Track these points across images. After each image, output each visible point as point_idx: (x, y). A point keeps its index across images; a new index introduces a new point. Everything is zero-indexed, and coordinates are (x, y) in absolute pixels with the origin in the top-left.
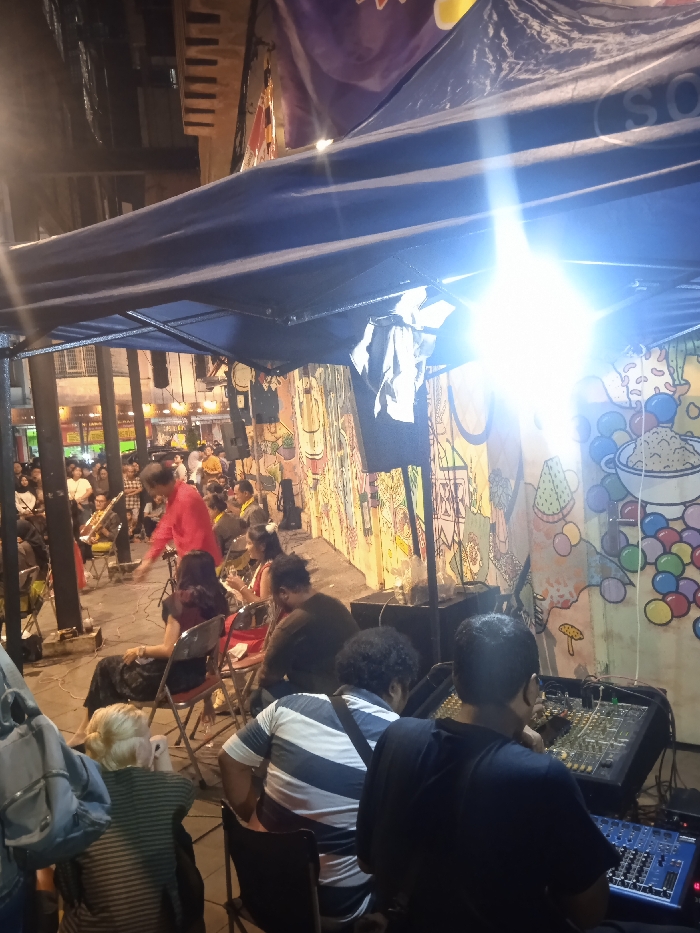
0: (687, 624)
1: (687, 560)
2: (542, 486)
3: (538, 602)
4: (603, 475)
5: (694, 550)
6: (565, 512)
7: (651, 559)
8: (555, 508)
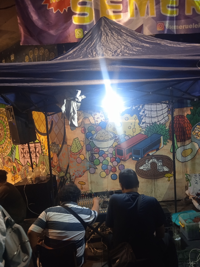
1: (109, 161)
2: (73, 145)
4: (89, 142)
5: (111, 158)
6: (80, 152)
7: (101, 162)
8: (77, 151)
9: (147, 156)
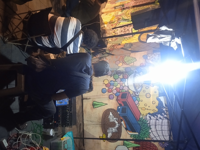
0: (104, 87)
1: (117, 87)
2: (130, 57)
3: (105, 58)
4: (133, 70)
5: (119, 88)
6: (125, 63)
7: (116, 80)
8: (125, 61)
9: (121, 119)
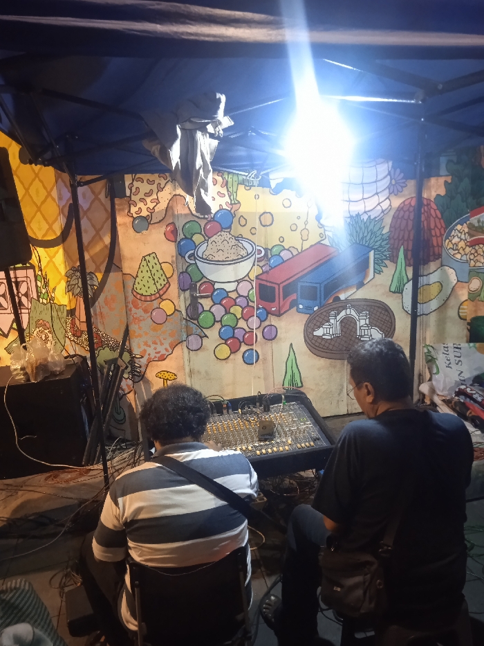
0: (239, 355)
1: (239, 316)
2: (140, 275)
3: (137, 360)
4: (187, 265)
5: (243, 309)
6: (161, 292)
7: (218, 319)
8: (153, 290)
9: (334, 301)
